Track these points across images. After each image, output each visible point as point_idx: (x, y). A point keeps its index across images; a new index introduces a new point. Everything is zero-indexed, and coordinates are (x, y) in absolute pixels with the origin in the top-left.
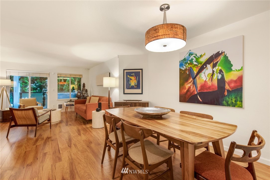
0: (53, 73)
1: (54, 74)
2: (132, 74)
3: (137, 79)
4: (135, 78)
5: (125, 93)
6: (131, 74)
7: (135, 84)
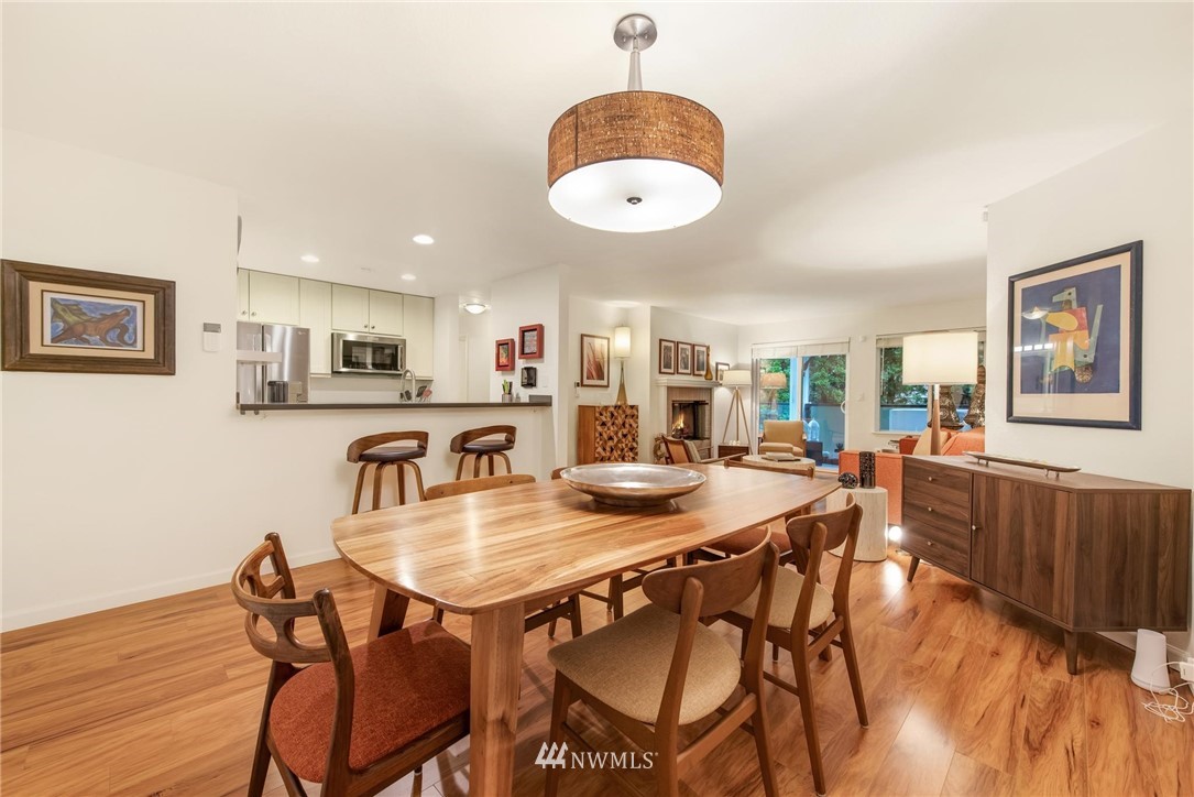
0: (861, 339)
1: (865, 339)
2: (1064, 296)
3: (1097, 321)
4: (1079, 319)
5: (1015, 415)
6: (1055, 299)
7: (1081, 358)
